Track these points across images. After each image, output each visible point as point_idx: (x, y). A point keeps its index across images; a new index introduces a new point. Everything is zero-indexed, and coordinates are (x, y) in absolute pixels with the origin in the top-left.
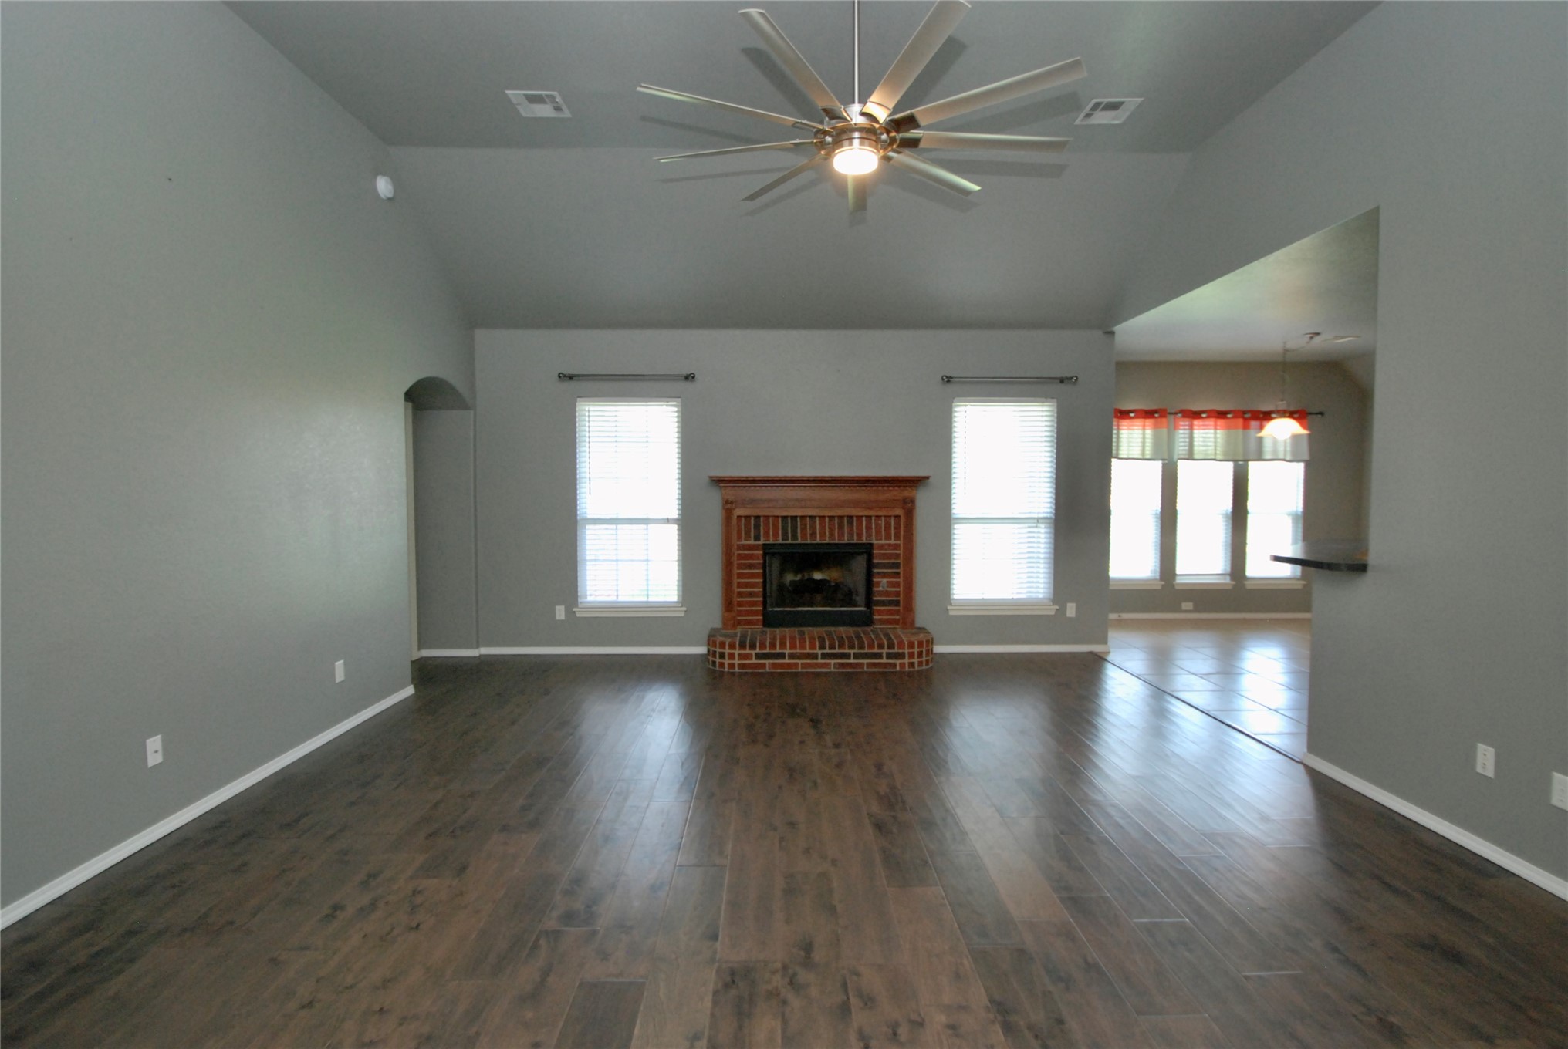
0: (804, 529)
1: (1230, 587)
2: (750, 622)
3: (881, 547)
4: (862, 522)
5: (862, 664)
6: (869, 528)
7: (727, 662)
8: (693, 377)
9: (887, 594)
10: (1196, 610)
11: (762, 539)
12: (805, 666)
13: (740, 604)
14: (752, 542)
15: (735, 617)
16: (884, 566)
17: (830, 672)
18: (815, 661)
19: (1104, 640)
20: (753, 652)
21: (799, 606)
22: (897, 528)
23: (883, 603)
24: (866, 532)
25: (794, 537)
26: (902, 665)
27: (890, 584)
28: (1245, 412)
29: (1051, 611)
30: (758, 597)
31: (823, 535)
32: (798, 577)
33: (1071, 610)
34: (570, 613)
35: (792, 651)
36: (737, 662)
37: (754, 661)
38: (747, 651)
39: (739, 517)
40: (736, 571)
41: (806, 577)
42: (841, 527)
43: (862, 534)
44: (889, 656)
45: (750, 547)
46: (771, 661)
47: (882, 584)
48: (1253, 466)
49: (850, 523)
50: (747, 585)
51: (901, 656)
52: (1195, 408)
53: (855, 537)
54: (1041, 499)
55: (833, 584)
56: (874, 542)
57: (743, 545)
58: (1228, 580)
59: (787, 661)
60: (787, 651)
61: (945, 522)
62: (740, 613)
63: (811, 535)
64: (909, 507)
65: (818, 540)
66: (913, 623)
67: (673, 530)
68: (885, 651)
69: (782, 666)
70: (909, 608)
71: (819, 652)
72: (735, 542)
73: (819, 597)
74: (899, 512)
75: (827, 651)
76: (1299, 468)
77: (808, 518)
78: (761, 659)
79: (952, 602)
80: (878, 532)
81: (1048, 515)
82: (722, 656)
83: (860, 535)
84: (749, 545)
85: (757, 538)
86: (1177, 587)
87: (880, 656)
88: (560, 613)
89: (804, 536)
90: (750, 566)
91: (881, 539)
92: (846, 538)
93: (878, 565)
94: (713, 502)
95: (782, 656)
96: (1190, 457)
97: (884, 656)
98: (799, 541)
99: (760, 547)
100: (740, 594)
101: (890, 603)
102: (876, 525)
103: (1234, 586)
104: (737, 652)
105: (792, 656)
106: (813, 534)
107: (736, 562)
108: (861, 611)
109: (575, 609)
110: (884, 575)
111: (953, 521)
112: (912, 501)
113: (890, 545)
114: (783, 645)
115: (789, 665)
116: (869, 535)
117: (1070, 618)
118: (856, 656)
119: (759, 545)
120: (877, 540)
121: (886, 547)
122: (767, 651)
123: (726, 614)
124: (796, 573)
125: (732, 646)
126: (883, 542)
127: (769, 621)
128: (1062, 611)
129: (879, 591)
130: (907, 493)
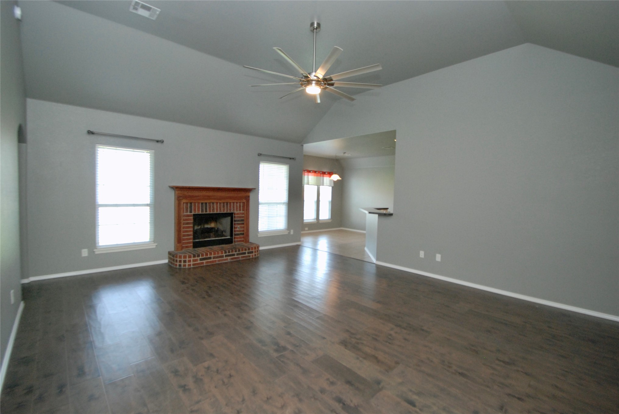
0: (210, 208)
1: (316, 223)
2: (187, 247)
3: (238, 214)
4: (231, 204)
5: (239, 257)
6: (234, 207)
7: (187, 264)
8: (163, 142)
9: (240, 231)
10: (309, 230)
11: (193, 212)
12: (219, 261)
13: (184, 240)
14: (189, 213)
15: (182, 246)
16: (238, 221)
17: (228, 262)
18: (222, 259)
19: (299, 241)
20: (199, 258)
21: (205, 239)
22: (243, 207)
23: (238, 234)
24: (233, 208)
25: (206, 211)
26: (252, 256)
27: (241, 227)
28: (320, 172)
29: (287, 233)
30: (191, 236)
31: (217, 210)
32: (199, 227)
33: (292, 232)
34: (91, 252)
35: (214, 256)
36: (192, 263)
37: (199, 262)
38: (196, 258)
39: (184, 203)
40: (182, 226)
41: (202, 227)
42: (224, 206)
43: (231, 209)
44: (248, 253)
45: (188, 216)
46: (206, 261)
47: (238, 228)
48: (321, 187)
49: (227, 205)
50: (186, 231)
51: (252, 252)
52: (310, 169)
53: (229, 210)
54: (284, 196)
55: (216, 229)
56: (235, 212)
57: (185, 215)
58: (315, 220)
59: (212, 260)
60: (212, 256)
61: (257, 204)
62: (184, 243)
63: (213, 210)
64: (247, 199)
65: (215, 212)
66: (249, 241)
67: (147, 210)
68: (247, 252)
69: (210, 262)
70: (248, 235)
71: (224, 255)
72: (182, 214)
73: (212, 234)
74: (244, 201)
75: (227, 254)
76: (331, 188)
77: (211, 203)
78: (201, 260)
79: (259, 232)
80: (237, 209)
81: (285, 202)
82: (185, 261)
83: (230, 210)
84: (187, 215)
85: (191, 212)
86: (304, 224)
87: (245, 253)
88: (85, 253)
89: (210, 211)
90: (188, 224)
91: (238, 211)
92: (225, 211)
93: (235, 221)
94: (171, 196)
95: (210, 258)
96: (308, 184)
97: (247, 253)
98: (208, 213)
99: (193, 215)
100: (184, 236)
101: (241, 234)
102: (236, 206)
103: (317, 222)
104: (192, 259)
105: (214, 258)
106: (213, 209)
107: (182, 222)
108: (228, 238)
109: (95, 250)
110: (238, 224)
111: (260, 204)
112: (249, 197)
113: (240, 213)
114: (211, 254)
115: (213, 262)
116: (234, 210)
117: (292, 235)
118: (238, 254)
119: (191, 215)
120: (236, 211)
121: (239, 214)
122: (205, 257)
123: (178, 245)
124: (198, 225)
125: (190, 257)
126: (239, 212)
127: (196, 245)
128: (289, 233)
129: (237, 230)
130: (247, 194)
